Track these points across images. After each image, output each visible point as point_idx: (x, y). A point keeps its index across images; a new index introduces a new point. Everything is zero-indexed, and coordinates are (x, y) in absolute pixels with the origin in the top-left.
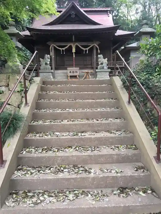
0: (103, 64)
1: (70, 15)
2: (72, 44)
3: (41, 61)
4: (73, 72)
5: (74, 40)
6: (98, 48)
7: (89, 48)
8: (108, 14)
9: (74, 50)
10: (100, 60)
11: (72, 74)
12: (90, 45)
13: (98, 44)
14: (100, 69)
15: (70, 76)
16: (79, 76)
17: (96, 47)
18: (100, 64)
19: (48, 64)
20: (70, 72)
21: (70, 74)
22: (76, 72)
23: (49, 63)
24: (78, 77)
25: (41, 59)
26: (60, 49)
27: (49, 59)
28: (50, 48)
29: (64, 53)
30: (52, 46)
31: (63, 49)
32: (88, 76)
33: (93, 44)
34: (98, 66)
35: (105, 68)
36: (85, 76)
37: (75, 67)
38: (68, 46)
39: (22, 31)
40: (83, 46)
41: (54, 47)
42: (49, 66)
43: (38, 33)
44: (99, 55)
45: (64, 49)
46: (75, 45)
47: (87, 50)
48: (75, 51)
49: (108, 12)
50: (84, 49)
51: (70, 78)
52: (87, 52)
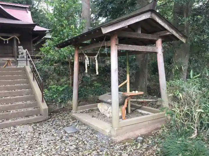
0: (24, 54)
6: (18, 40)
7: (9, 39)
8: (27, 11)
10: (20, 51)
14: (21, 58)
18: (20, 54)
32: (9, 64)
33: (13, 35)
40: (2, 37)
44: (19, 46)
49: (26, 9)
50: (4, 40)
52: (8, 42)
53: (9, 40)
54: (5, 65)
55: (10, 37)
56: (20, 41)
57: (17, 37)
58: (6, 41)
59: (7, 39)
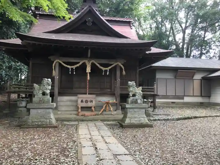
0: (137, 96)
1: (86, 22)
2: (86, 61)
3: (36, 89)
4: (87, 101)
5: (89, 55)
6: (123, 68)
7: (110, 68)
8: (130, 26)
9: (88, 70)
10: (131, 90)
11: (84, 105)
12: (112, 63)
13: (123, 63)
15: (81, 107)
16: (94, 107)
17: (120, 66)
19: (47, 95)
20: (82, 101)
21: (80, 105)
22: (91, 101)
23: (48, 92)
24: (93, 109)
25: (36, 85)
26: (68, 66)
27: (49, 85)
28: (54, 65)
29: (74, 73)
30: (57, 62)
31: (72, 67)
32: (108, 108)
33: (116, 62)
34: (129, 99)
35: (139, 101)
36: (104, 108)
37: (89, 94)
38: (81, 63)
39: (15, 38)
40: (101, 65)
41: (60, 64)
42: (48, 97)
43: (35, 44)
44: (129, 82)
45: (74, 67)
46: (90, 63)
47: (107, 70)
48: (90, 71)
49: (130, 24)
50: (104, 69)
51: (81, 111)
52: (108, 73)
53: (110, 70)
54: (102, 110)
55: (111, 65)
56: (125, 71)
57: (122, 64)
58: (106, 71)
59: (106, 69)
